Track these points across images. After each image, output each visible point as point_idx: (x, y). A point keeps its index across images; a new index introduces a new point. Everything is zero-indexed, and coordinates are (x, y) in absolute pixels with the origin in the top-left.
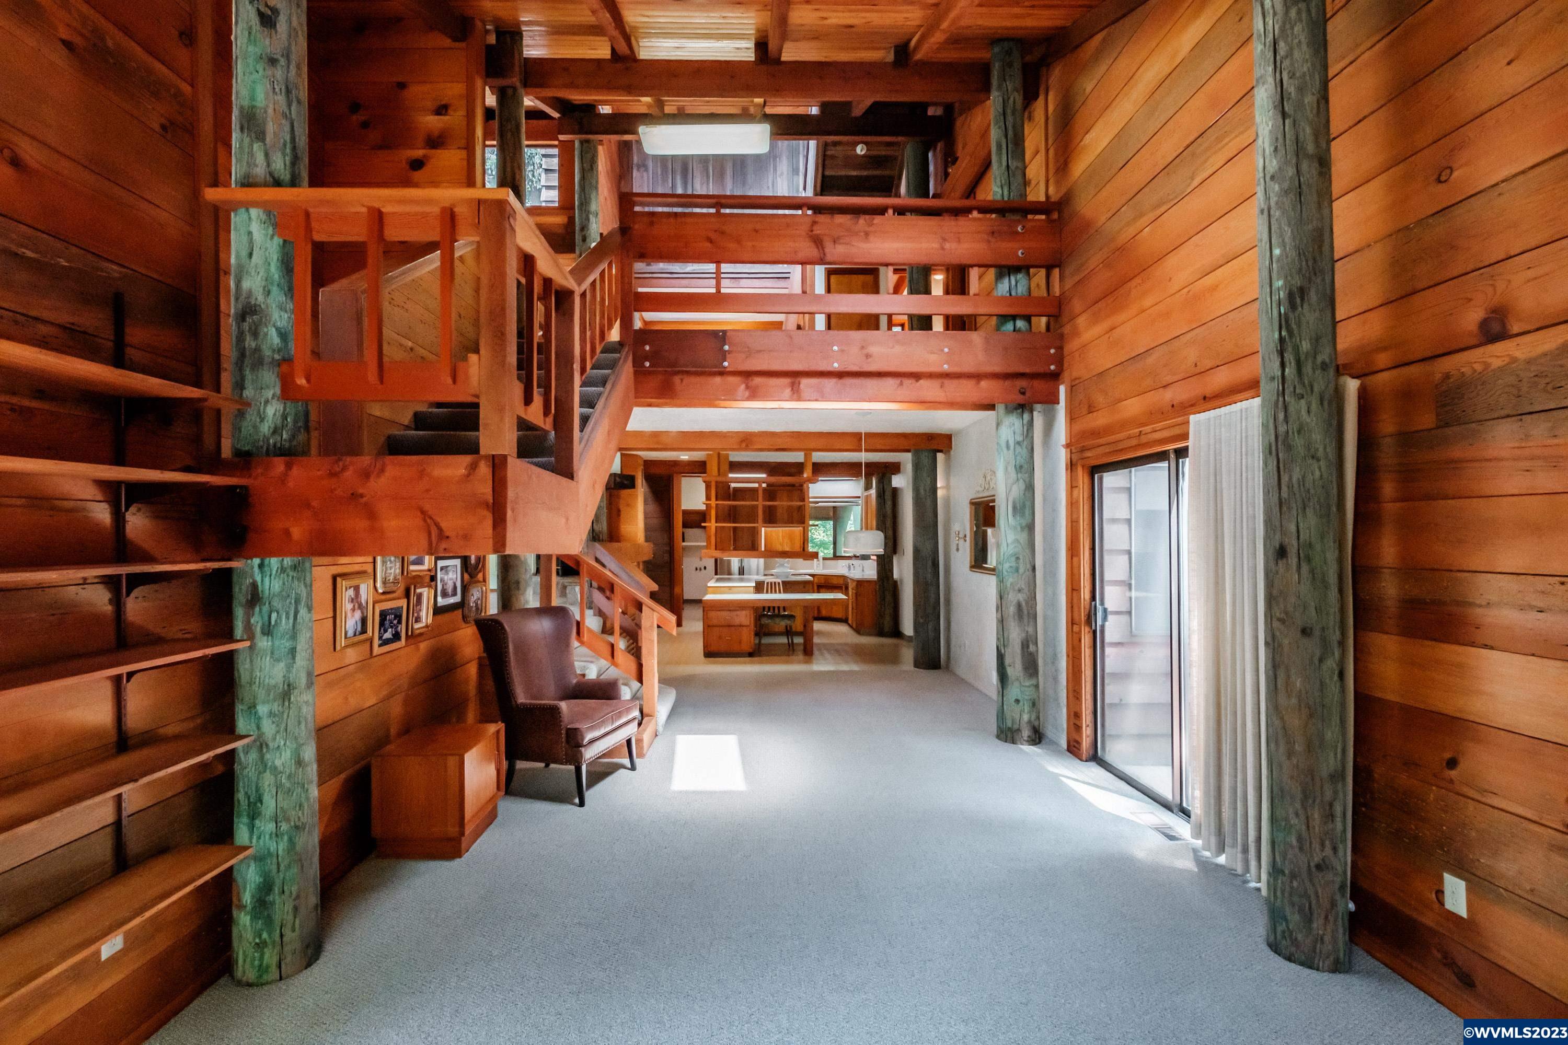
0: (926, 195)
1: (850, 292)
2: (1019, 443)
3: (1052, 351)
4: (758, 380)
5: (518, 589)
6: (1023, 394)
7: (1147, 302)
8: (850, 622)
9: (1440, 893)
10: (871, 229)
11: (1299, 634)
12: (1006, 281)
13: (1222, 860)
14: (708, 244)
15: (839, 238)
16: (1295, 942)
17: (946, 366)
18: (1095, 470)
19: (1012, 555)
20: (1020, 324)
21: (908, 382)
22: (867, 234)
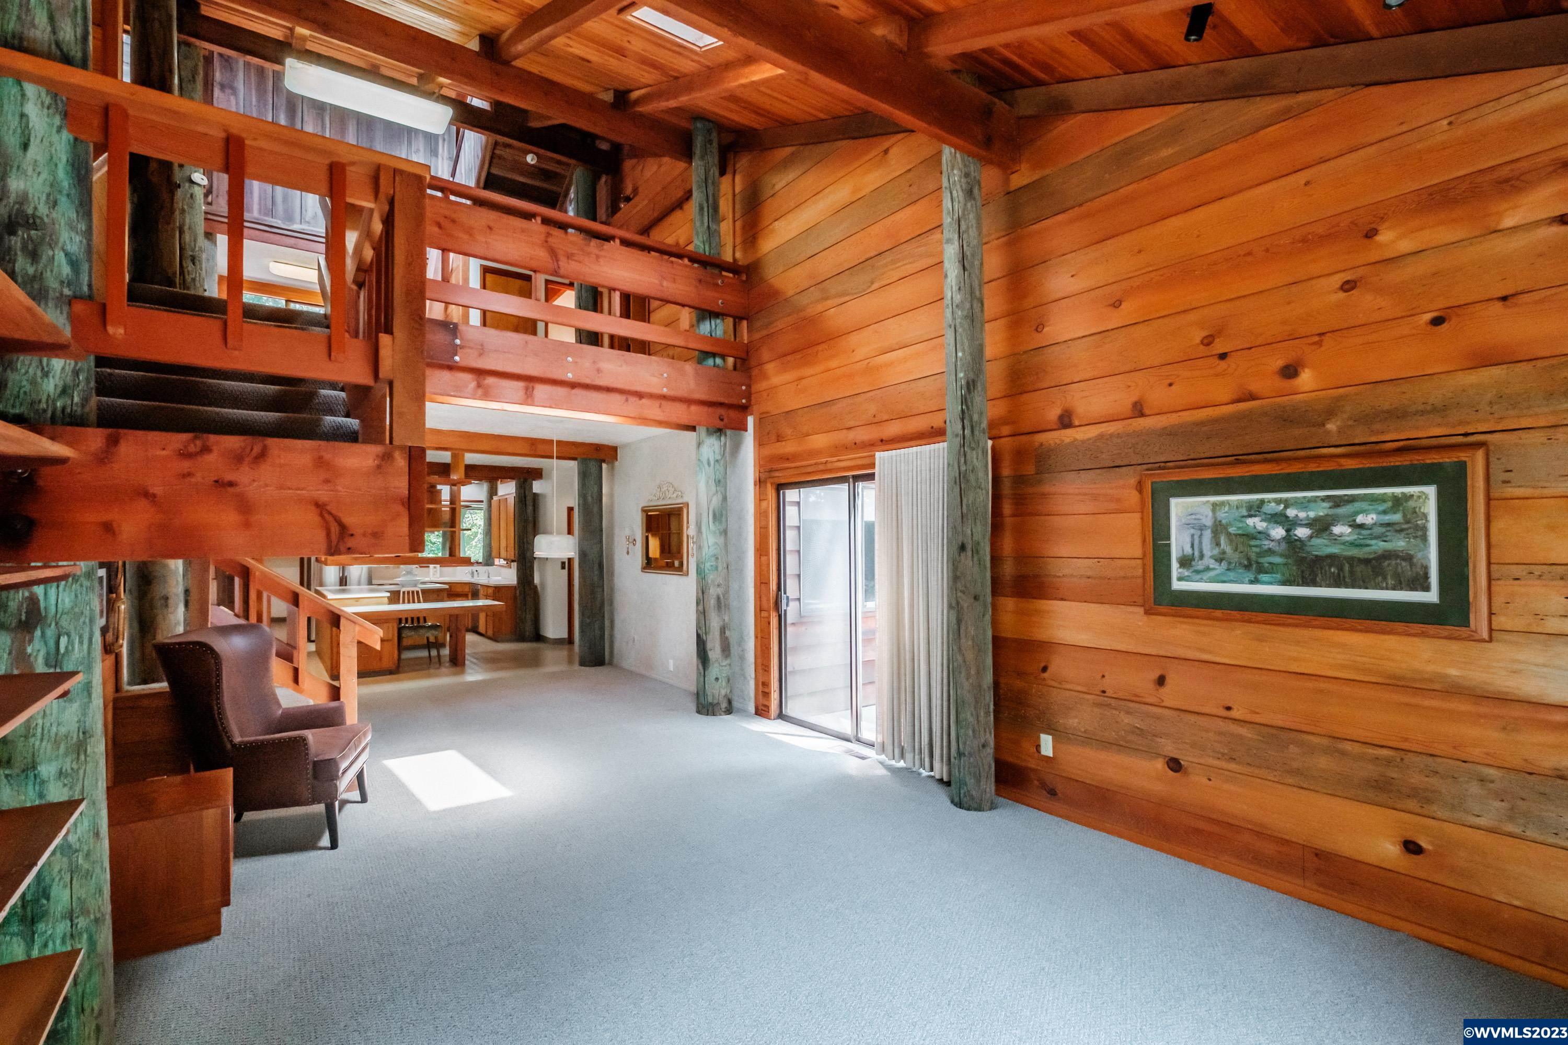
0: (594, 219)
1: (507, 292)
2: (717, 461)
3: (744, 388)
4: (490, 380)
5: (167, 606)
6: (722, 420)
7: (833, 364)
8: (482, 629)
9: (1038, 747)
10: (602, 253)
11: (972, 600)
12: (708, 323)
13: (902, 764)
14: (436, 229)
15: (573, 254)
16: (972, 797)
17: (665, 390)
18: (780, 487)
19: (712, 556)
20: (719, 361)
21: (633, 399)
22: (598, 257)
